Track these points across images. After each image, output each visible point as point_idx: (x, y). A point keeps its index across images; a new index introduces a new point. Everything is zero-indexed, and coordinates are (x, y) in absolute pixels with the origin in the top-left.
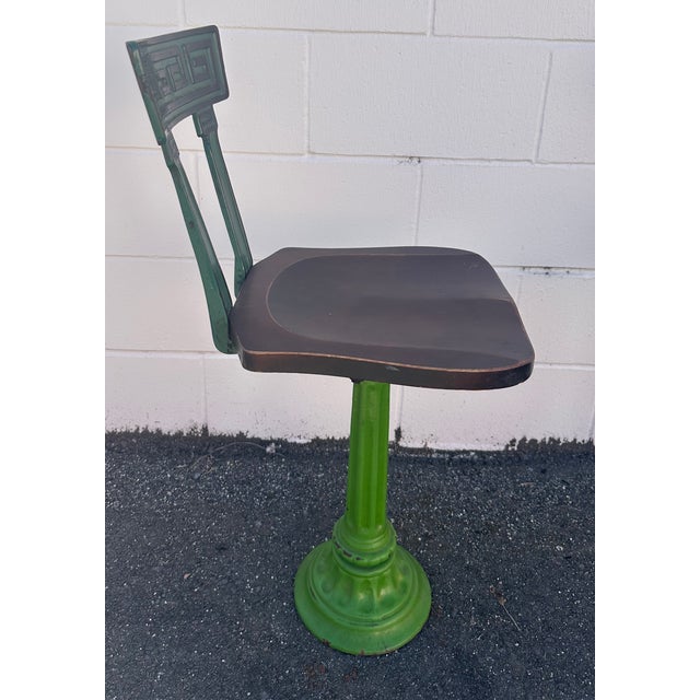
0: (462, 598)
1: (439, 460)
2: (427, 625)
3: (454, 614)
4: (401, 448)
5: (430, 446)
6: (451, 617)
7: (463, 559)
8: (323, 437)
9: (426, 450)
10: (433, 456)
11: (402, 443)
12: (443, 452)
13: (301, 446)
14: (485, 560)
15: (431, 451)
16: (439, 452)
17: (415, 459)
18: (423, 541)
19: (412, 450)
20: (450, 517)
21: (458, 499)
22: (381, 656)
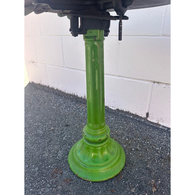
0: (135, 178)
1: (162, 129)
2: (111, 179)
3: (127, 182)
4: (148, 121)
5: (160, 123)
6: (124, 183)
7: (147, 164)
8: (120, 109)
9: (158, 124)
10: (160, 127)
11: (148, 119)
12: (165, 127)
13: (113, 110)
14: (158, 169)
15: (160, 125)
16: (163, 126)
17: (151, 126)
18: (134, 151)
19: (152, 123)
20: (153, 147)
21: (160, 143)
22: (84, 180)
